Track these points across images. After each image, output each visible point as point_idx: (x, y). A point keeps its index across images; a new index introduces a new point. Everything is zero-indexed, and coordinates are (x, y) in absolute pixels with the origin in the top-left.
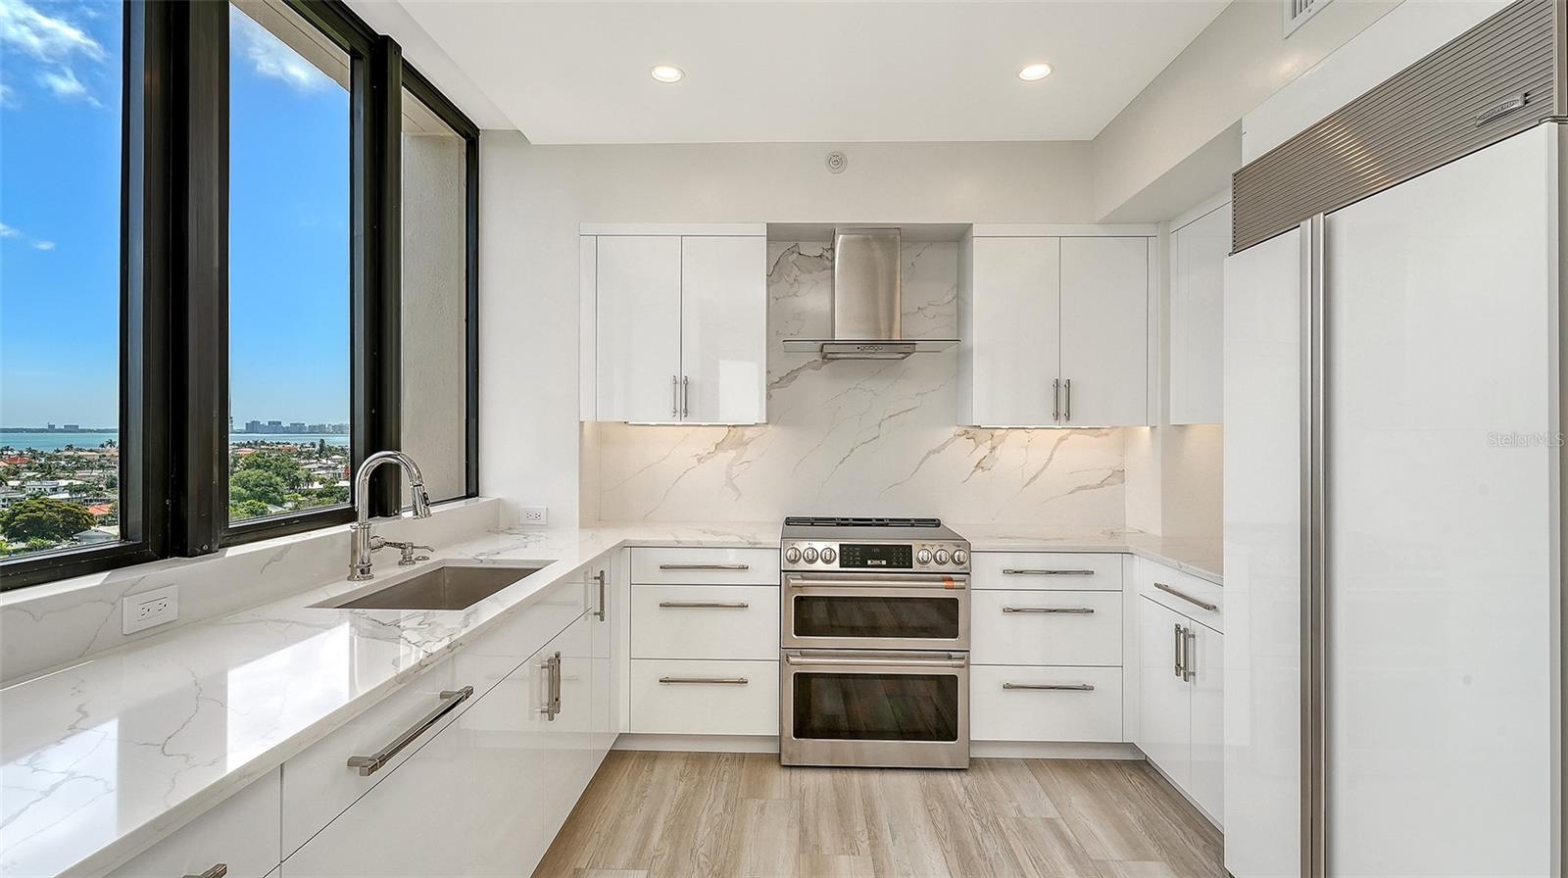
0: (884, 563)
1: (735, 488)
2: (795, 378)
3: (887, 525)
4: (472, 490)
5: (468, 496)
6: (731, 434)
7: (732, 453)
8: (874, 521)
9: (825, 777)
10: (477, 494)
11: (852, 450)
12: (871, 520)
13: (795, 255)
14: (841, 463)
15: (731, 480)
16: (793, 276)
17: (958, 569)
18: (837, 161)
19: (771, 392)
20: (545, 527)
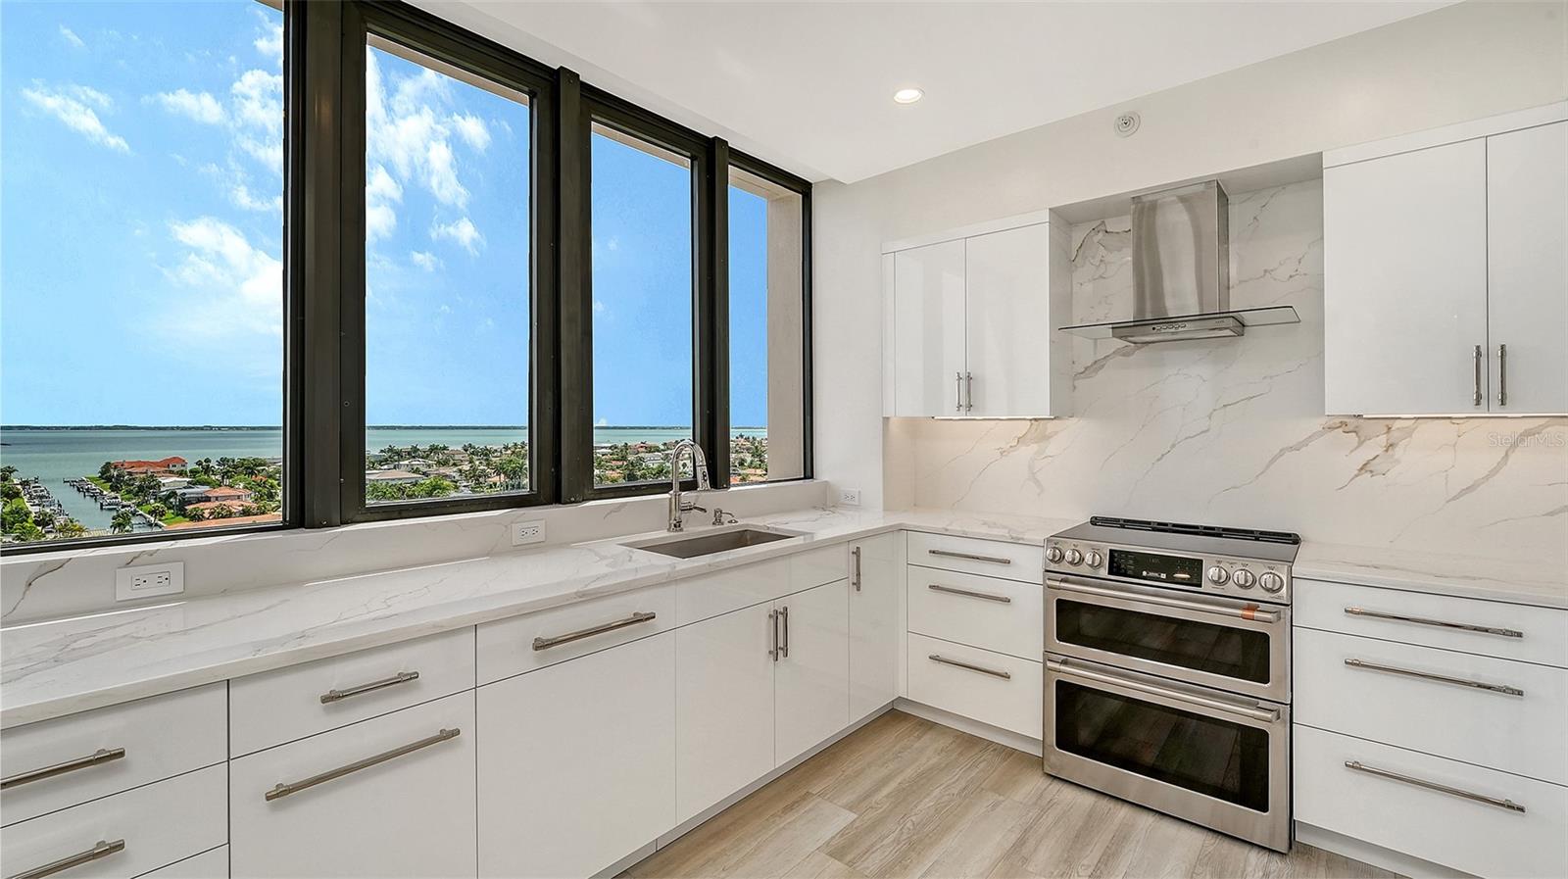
0: (1164, 576)
1: (1037, 482)
2: (1103, 366)
3: (1219, 535)
4: (809, 473)
5: (805, 478)
6: (1034, 427)
7: (1035, 447)
8: (1170, 527)
9: (1089, 799)
10: (812, 477)
11: (1173, 446)
12: (1166, 525)
13: (1101, 235)
14: (1159, 460)
15: (1034, 474)
16: (1099, 258)
17: (1267, 597)
18: (1127, 122)
19: (1076, 383)
20: (857, 507)
